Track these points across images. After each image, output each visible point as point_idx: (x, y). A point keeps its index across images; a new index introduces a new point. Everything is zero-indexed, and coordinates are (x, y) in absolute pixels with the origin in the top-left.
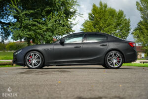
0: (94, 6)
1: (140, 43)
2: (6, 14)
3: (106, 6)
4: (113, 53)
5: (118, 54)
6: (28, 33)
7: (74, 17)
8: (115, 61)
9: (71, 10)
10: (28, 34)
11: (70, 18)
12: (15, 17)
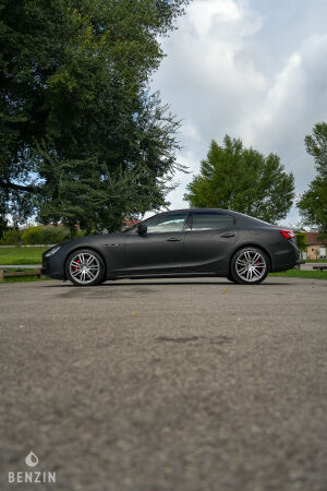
0: (214, 146)
1: (316, 226)
2: (23, 165)
3: (239, 146)
4: (246, 252)
5: (258, 255)
6: (72, 208)
7: (169, 174)
8: (252, 269)
9: (163, 158)
10: (71, 212)
11: (161, 175)
12: (42, 175)
